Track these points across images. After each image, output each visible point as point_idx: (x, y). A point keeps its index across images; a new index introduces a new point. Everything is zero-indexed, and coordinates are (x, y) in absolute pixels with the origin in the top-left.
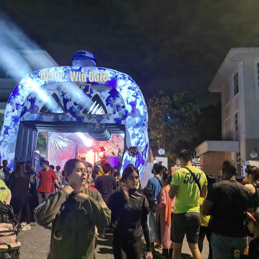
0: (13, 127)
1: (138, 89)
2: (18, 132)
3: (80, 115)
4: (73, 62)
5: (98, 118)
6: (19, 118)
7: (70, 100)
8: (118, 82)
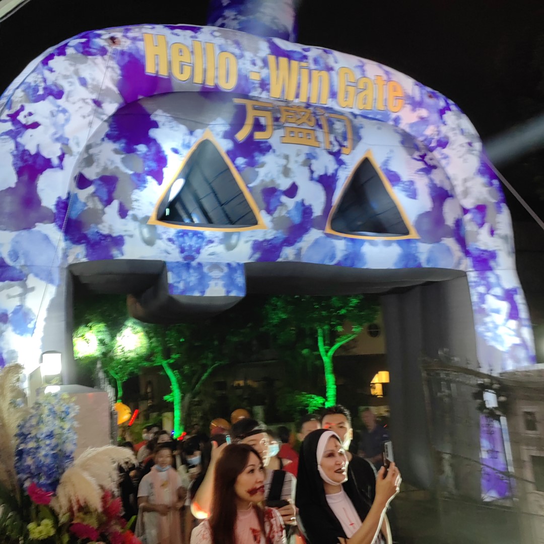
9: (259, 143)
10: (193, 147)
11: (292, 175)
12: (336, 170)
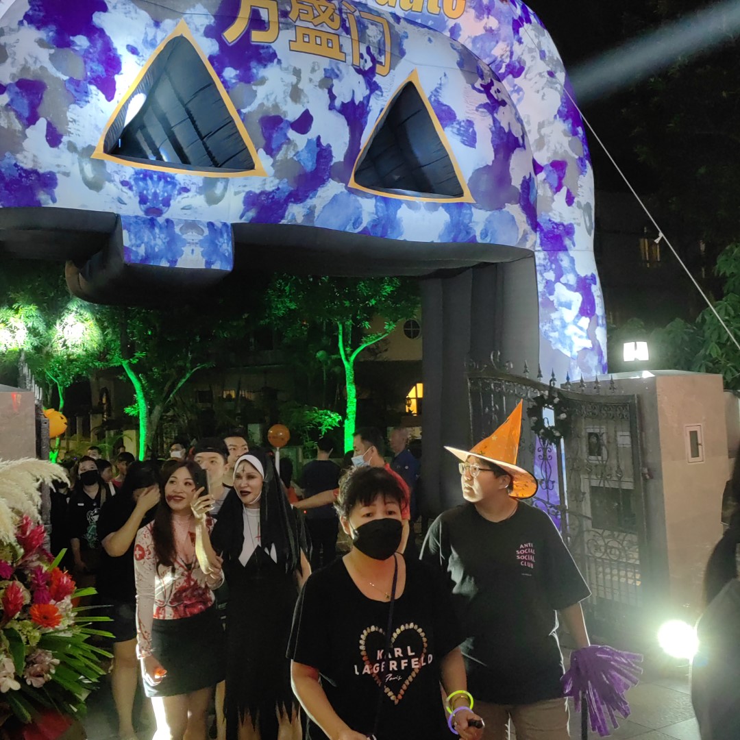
9: (258, 47)
10: (161, 47)
11: (304, 99)
12: (368, 98)
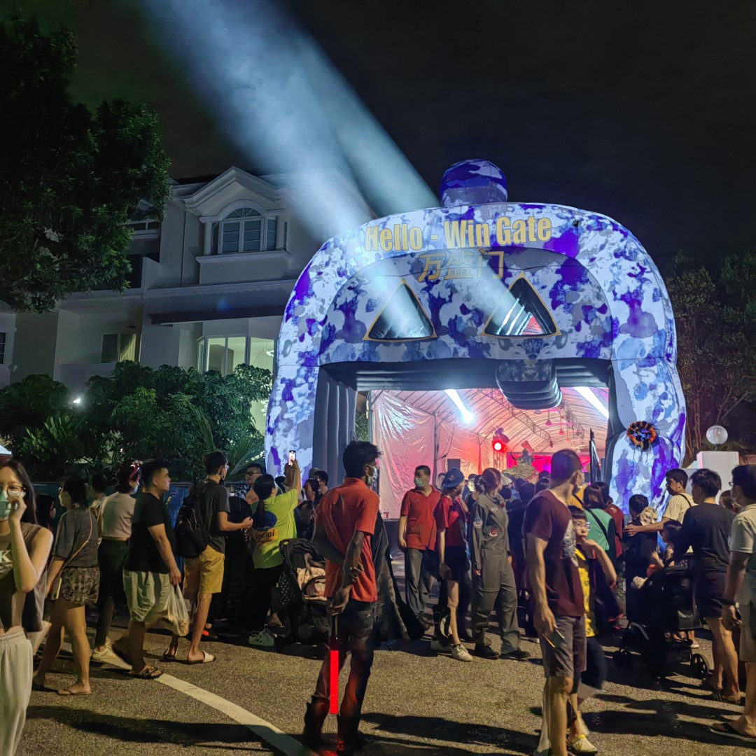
0: (304, 381)
1: (642, 256)
2: (315, 393)
3: (479, 341)
4: (445, 194)
5: (530, 344)
6: (317, 356)
7: (447, 299)
8: (583, 238)
